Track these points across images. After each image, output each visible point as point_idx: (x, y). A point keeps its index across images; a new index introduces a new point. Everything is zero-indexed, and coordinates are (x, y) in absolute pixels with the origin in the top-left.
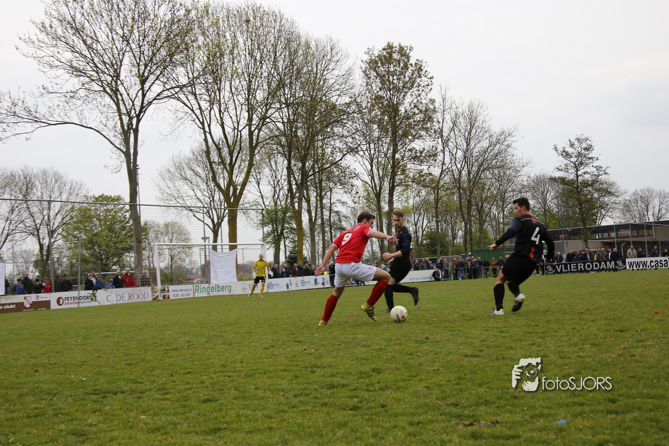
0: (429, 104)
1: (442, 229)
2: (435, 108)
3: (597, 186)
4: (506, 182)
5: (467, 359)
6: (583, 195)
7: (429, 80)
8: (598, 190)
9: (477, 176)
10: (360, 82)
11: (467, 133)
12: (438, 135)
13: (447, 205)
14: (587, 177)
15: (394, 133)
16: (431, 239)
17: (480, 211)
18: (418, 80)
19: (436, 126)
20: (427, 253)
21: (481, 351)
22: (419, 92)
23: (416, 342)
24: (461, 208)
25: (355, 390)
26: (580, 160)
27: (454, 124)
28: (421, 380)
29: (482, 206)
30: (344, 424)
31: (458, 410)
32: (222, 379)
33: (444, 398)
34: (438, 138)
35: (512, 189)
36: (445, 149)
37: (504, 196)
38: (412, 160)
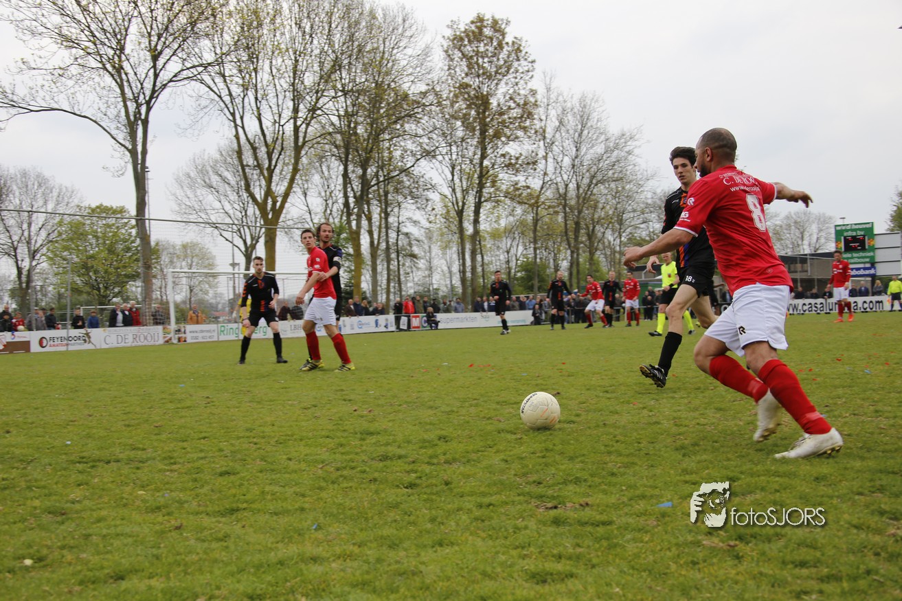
0: (529, 96)
1: (541, 258)
2: (536, 101)
4: (625, 199)
7: (530, 64)
9: (588, 190)
10: (441, 65)
11: (577, 135)
12: (540, 137)
13: (548, 228)
15: (483, 132)
16: (526, 270)
17: (591, 236)
18: (516, 64)
19: (538, 125)
20: (521, 288)
21: (578, 415)
22: (517, 80)
23: (498, 403)
24: (566, 232)
25: (414, 462)
27: (561, 122)
28: (498, 451)
29: (593, 230)
30: (396, 506)
31: (540, 490)
32: (246, 446)
33: (525, 475)
34: (540, 141)
35: (633, 208)
36: (548, 156)
37: (622, 217)
38: (505, 168)
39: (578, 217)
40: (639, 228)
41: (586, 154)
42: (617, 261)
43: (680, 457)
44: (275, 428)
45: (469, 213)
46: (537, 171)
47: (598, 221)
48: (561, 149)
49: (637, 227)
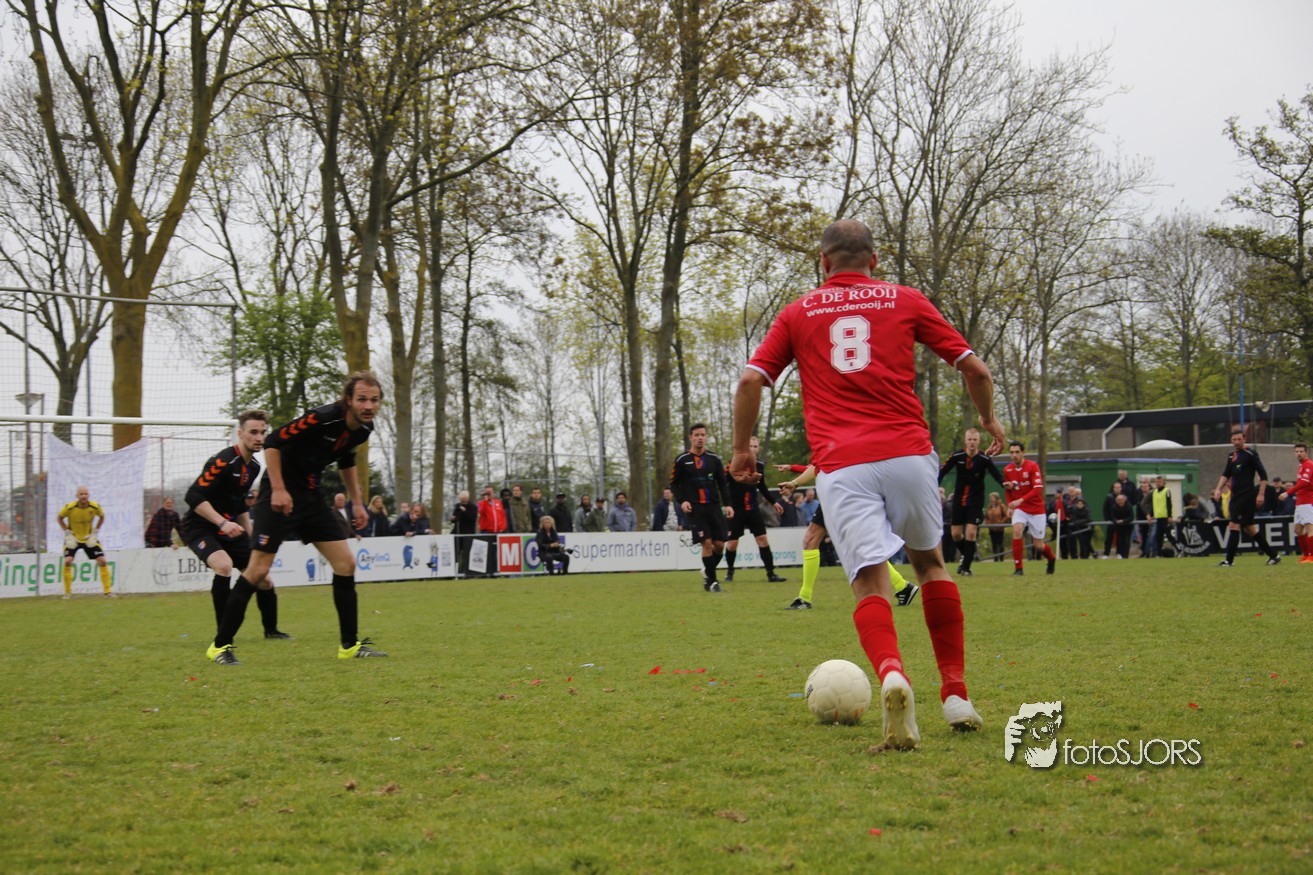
4: (1060, 241)
9: (962, 217)
11: (935, 70)
12: (838, 76)
15: (691, 62)
19: (833, 43)
27: (894, 37)
34: (838, 86)
35: (1079, 265)
36: (860, 125)
37: (1051, 287)
38: (747, 157)
39: (935, 286)
40: (1095, 316)
41: (958, 118)
42: (1036, 401)
45: (652, 272)
46: (830, 165)
47: (986, 299)
48: (894, 107)
49: (1089, 315)
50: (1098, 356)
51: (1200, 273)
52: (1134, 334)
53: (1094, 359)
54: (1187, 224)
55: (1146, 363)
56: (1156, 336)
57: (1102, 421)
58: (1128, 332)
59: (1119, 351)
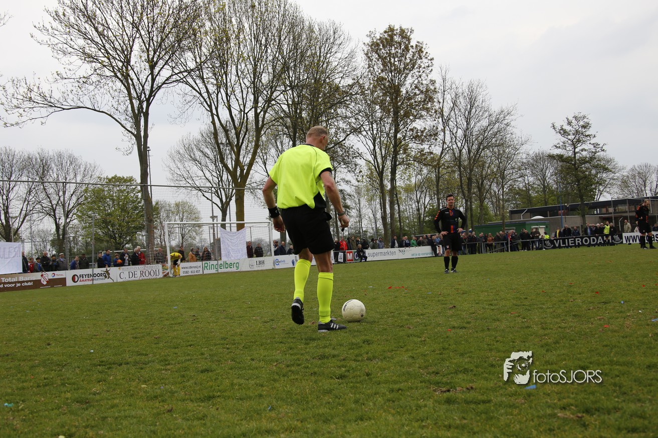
0: (430, 85)
2: (435, 89)
3: (595, 162)
4: (506, 160)
5: (453, 331)
6: (581, 172)
7: (430, 61)
8: (596, 167)
9: (477, 154)
10: (363, 64)
11: (467, 112)
12: (438, 115)
13: (448, 183)
14: (584, 153)
15: (396, 113)
17: (480, 188)
18: (419, 61)
19: (437, 106)
20: (429, 229)
22: (420, 74)
23: (409, 315)
24: (461, 186)
25: (344, 360)
26: (577, 137)
27: (454, 103)
28: (407, 350)
29: (482, 183)
30: (329, 392)
31: (438, 378)
32: (221, 350)
33: (426, 367)
34: (439, 118)
35: (511, 166)
36: (446, 129)
37: (504, 173)
38: (413, 139)
39: (470, 174)
40: (517, 181)
41: (474, 126)
42: (501, 206)
43: (545, 352)
44: (243, 337)
45: (388, 173)
46: (438, 141)
47: (485, 177)
48: (456, 124)
49: (516, 180)
50: (519, 192)
51: (547, 167)
52: (529, 186)
53: (518, 193)
54: (543, 154)
55: (533, 194)
56: (535, 186)
57: (521, 211)
58: (527, 185)
59: (525, 191)
